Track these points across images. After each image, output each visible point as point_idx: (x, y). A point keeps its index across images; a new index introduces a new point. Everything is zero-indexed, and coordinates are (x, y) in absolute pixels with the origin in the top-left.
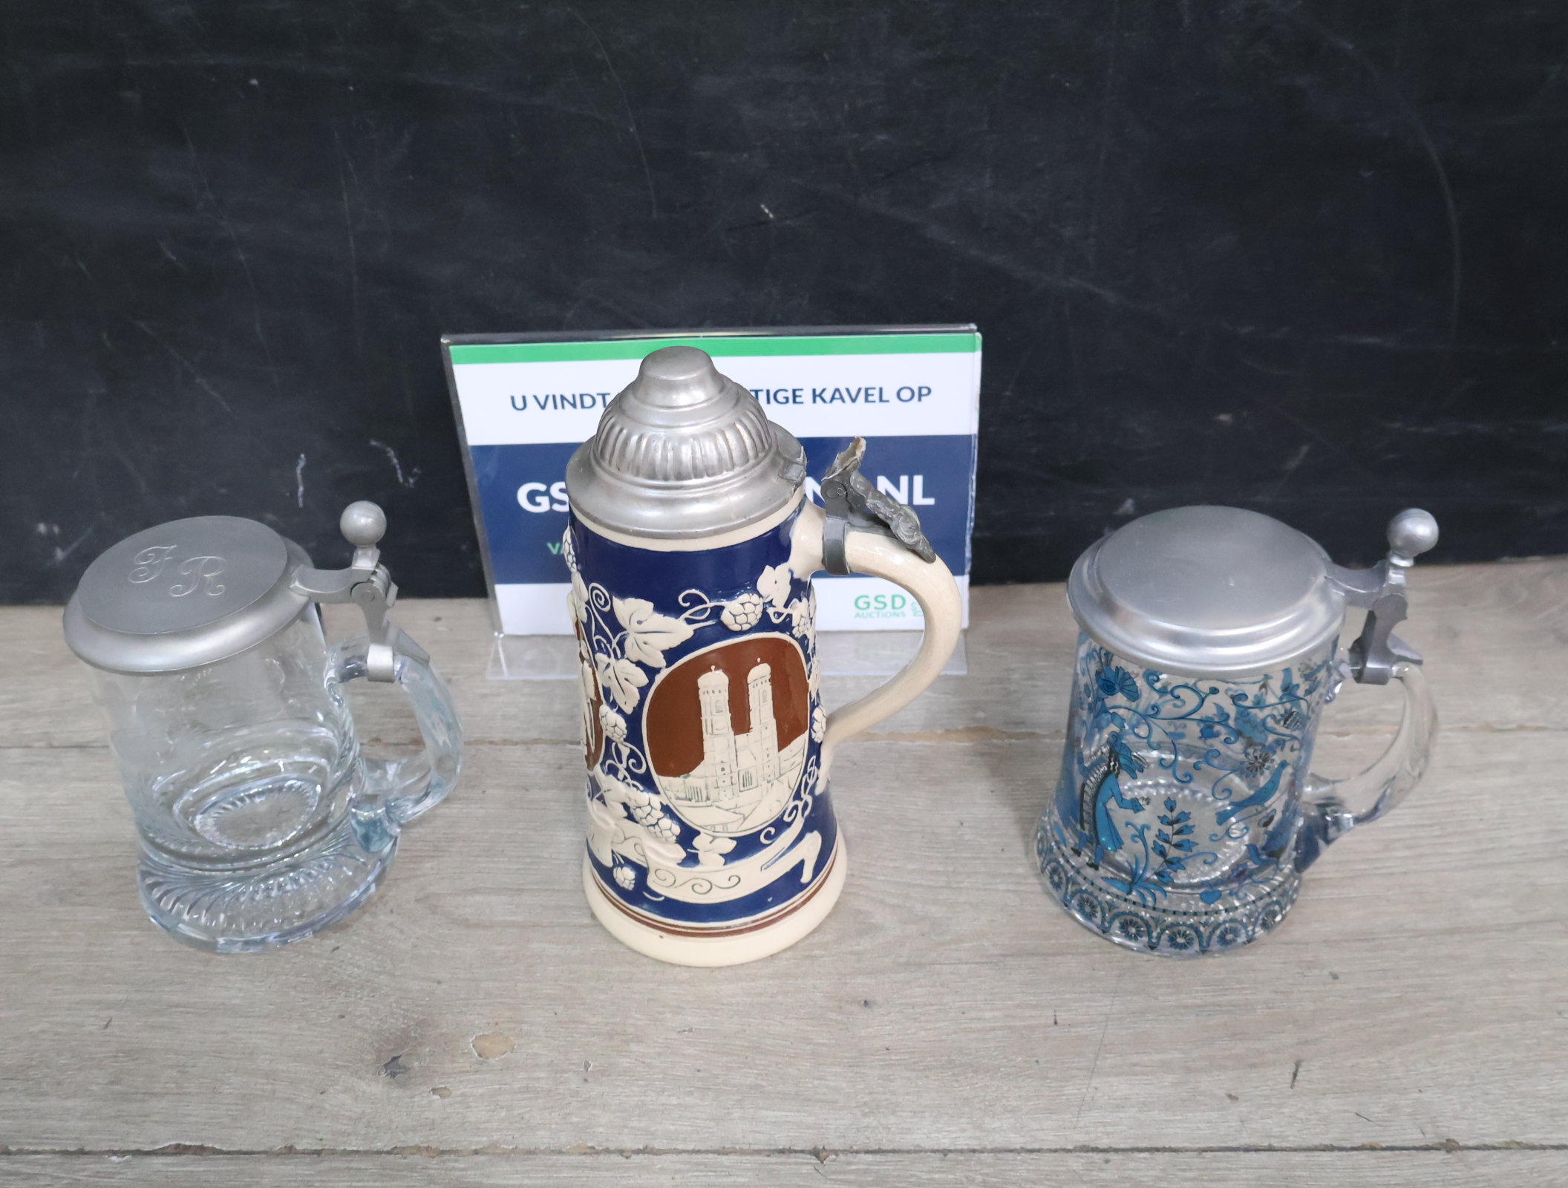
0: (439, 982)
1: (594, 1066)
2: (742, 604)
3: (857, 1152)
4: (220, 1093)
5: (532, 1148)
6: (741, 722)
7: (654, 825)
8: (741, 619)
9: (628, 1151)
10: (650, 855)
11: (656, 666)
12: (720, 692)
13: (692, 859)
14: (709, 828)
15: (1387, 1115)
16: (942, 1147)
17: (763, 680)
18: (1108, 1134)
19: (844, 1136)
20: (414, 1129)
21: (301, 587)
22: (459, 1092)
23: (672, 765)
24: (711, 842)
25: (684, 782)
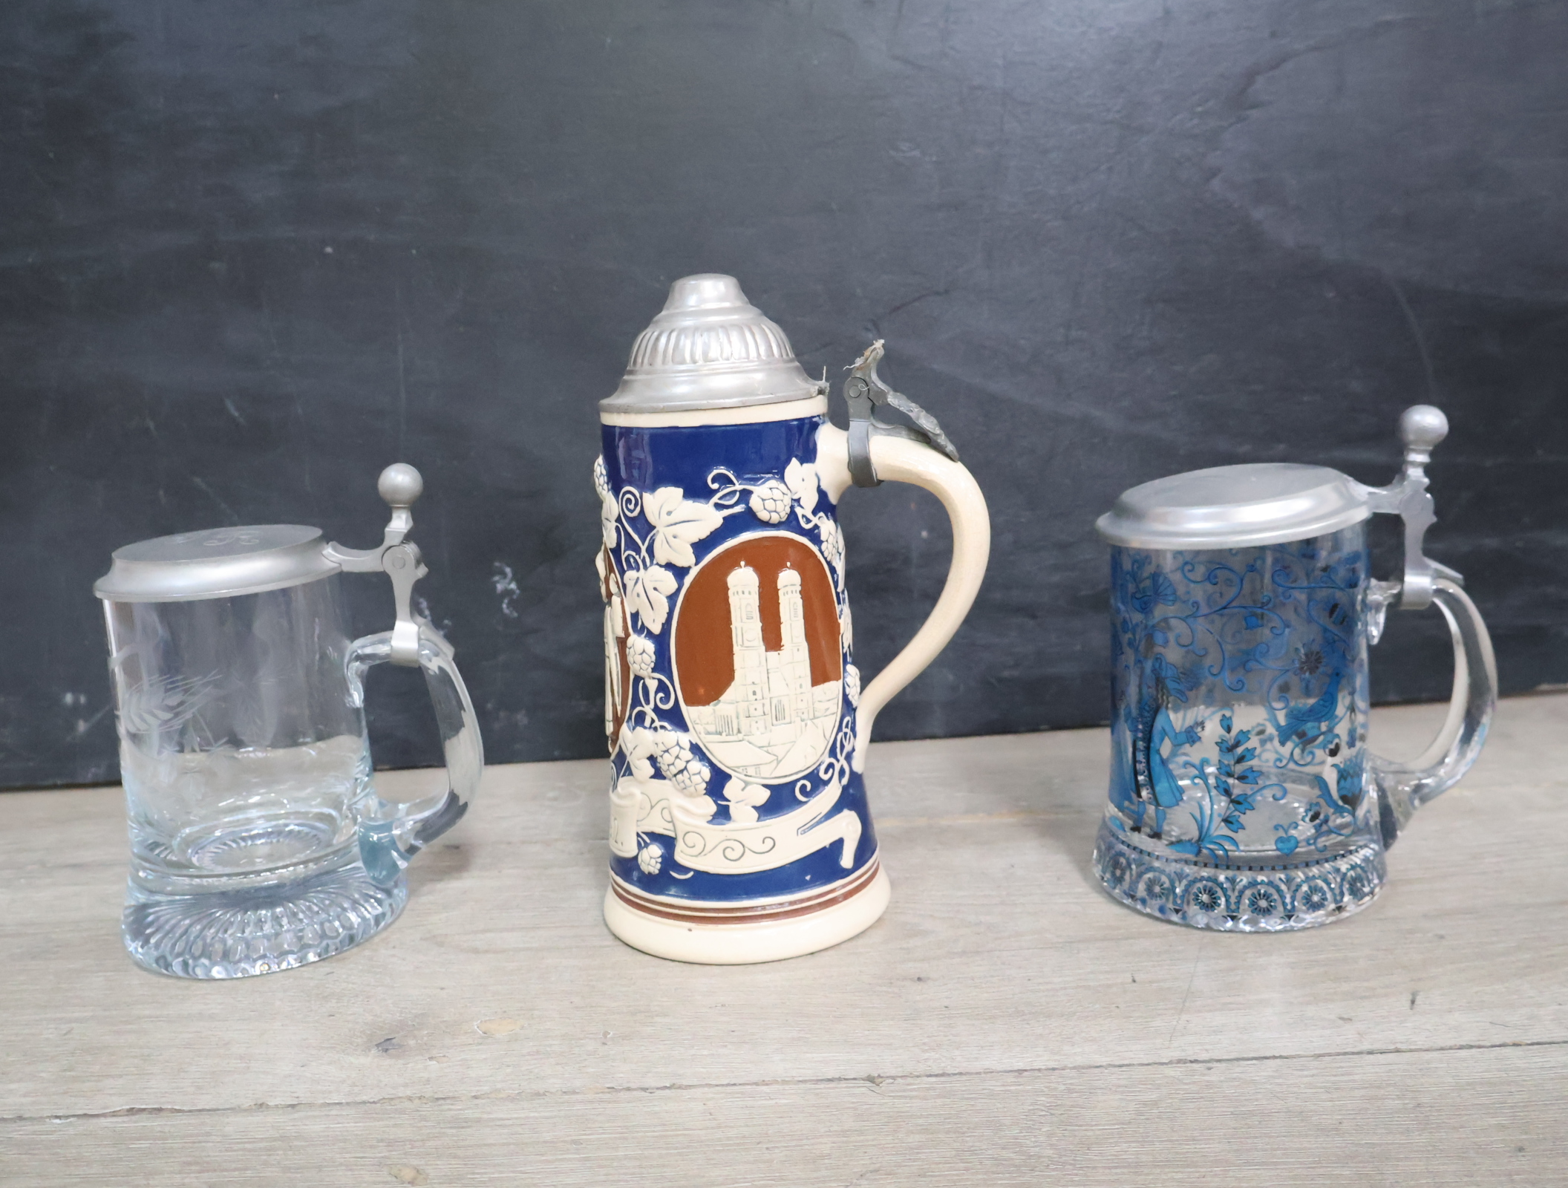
0: (442, 989)
1: (614, 1034)
2: (771, 489)
3: (918, 1077)
4: (187, 1072)
5: (541, 1092)
6: (772, 639)
7: (681, 772)
8: (770, 505)
9: (653, 1089)
10: (678, 815)
11: (686, 565)
12: (750, 593)
13: (723, 814)
14: (740, 770)
15: (1526, 1021)
16: (1016, 1068)
17: (794, 588)
18: (1207, 1050)
19: (902, 1067)
20: (406, 1085)
21: (333, 553)
22: (459, 1058)
23: (702, 691)
24: (743, 790)
25: (714, 710)
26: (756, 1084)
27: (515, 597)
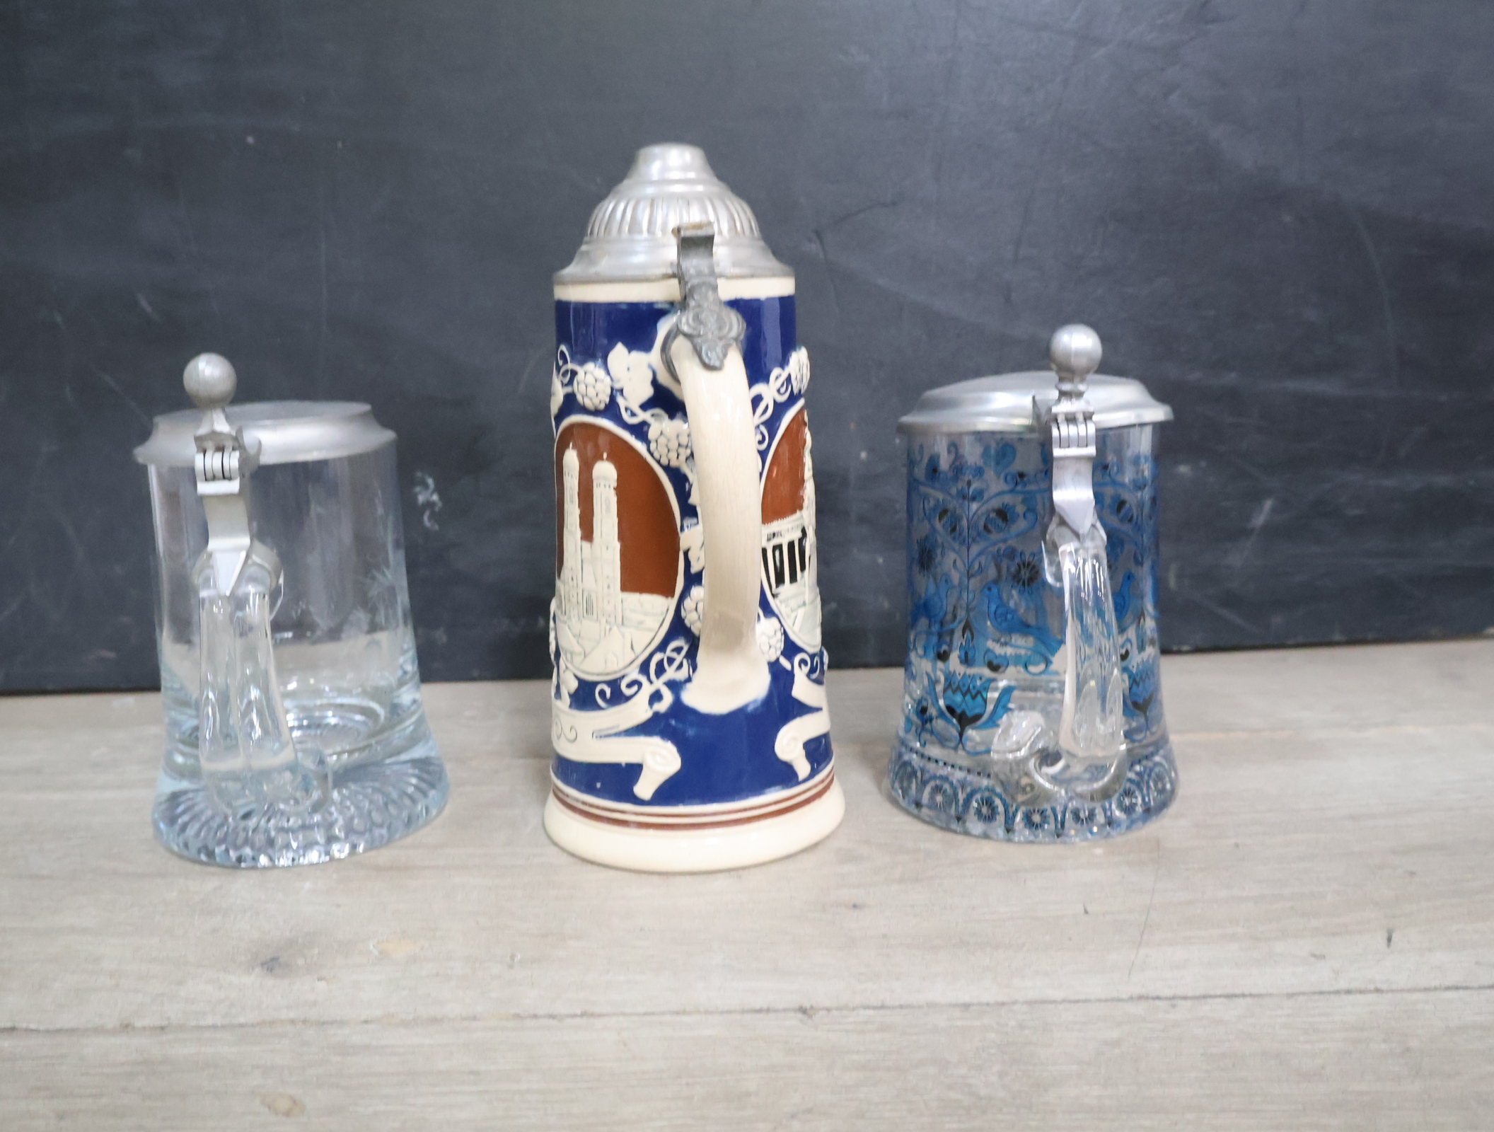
1: (522, 957)
4: (49, 988)
5: (439, 1017)
9: (562, 1016)
16: (961, 1002)
18: (1170, 986)
19: (837, 997)
20: (289, 1008)
22: (351, 980)
26: (677, 1013)
27: (437, 509)
